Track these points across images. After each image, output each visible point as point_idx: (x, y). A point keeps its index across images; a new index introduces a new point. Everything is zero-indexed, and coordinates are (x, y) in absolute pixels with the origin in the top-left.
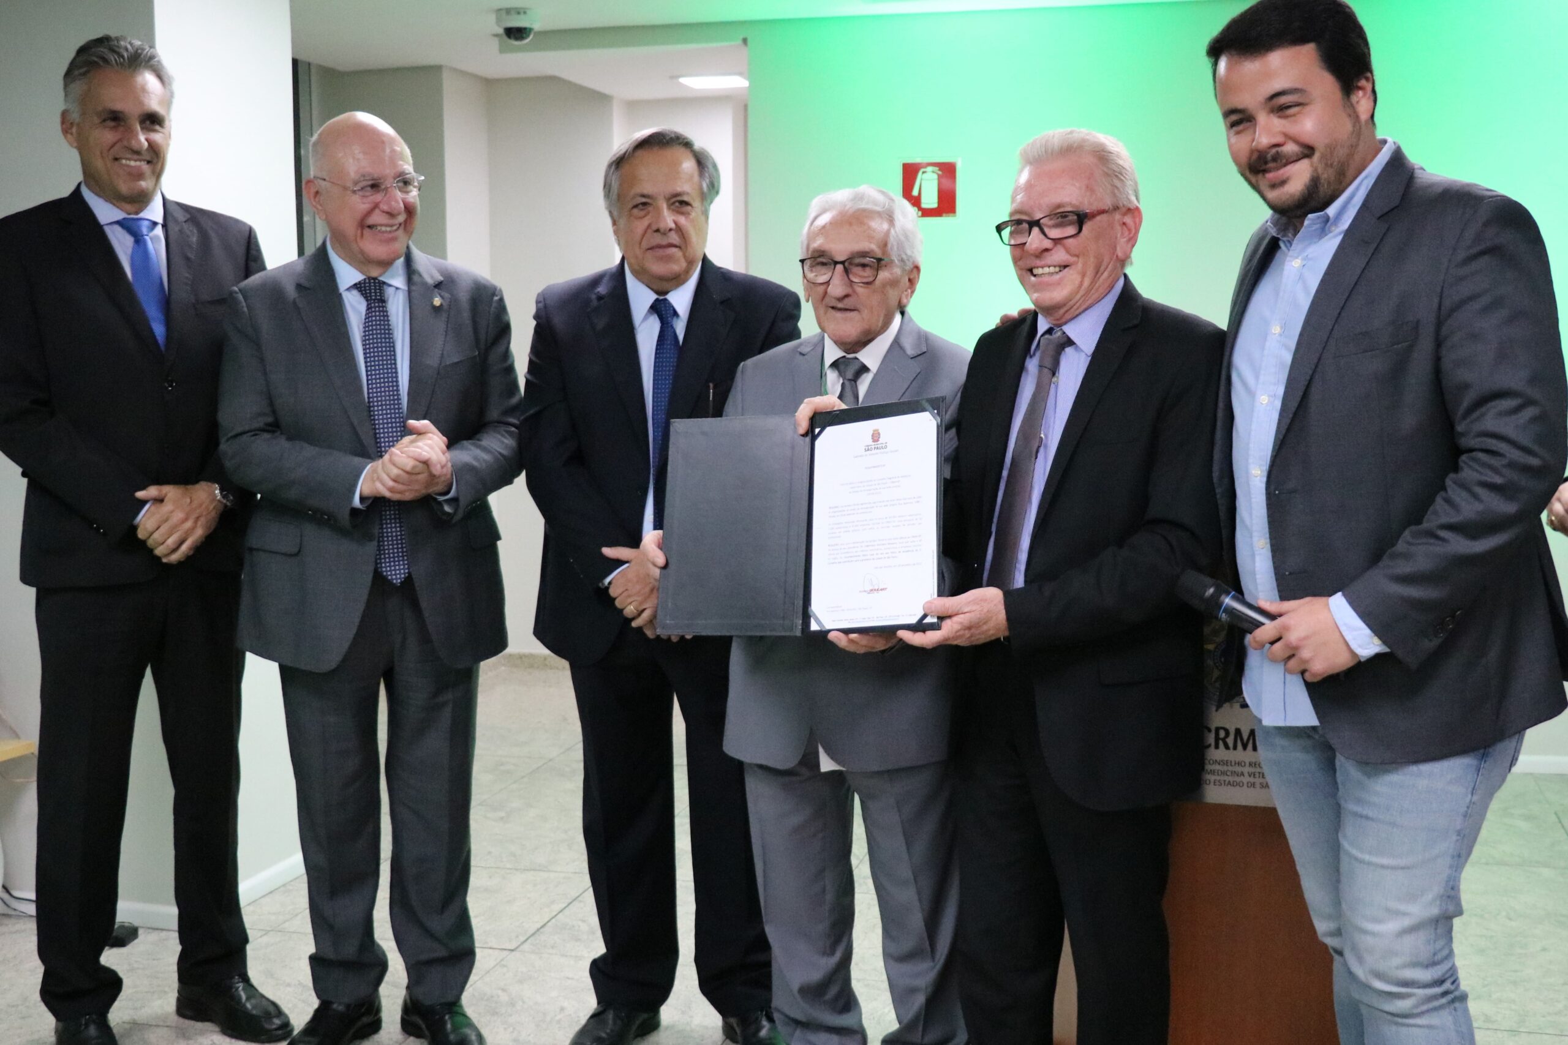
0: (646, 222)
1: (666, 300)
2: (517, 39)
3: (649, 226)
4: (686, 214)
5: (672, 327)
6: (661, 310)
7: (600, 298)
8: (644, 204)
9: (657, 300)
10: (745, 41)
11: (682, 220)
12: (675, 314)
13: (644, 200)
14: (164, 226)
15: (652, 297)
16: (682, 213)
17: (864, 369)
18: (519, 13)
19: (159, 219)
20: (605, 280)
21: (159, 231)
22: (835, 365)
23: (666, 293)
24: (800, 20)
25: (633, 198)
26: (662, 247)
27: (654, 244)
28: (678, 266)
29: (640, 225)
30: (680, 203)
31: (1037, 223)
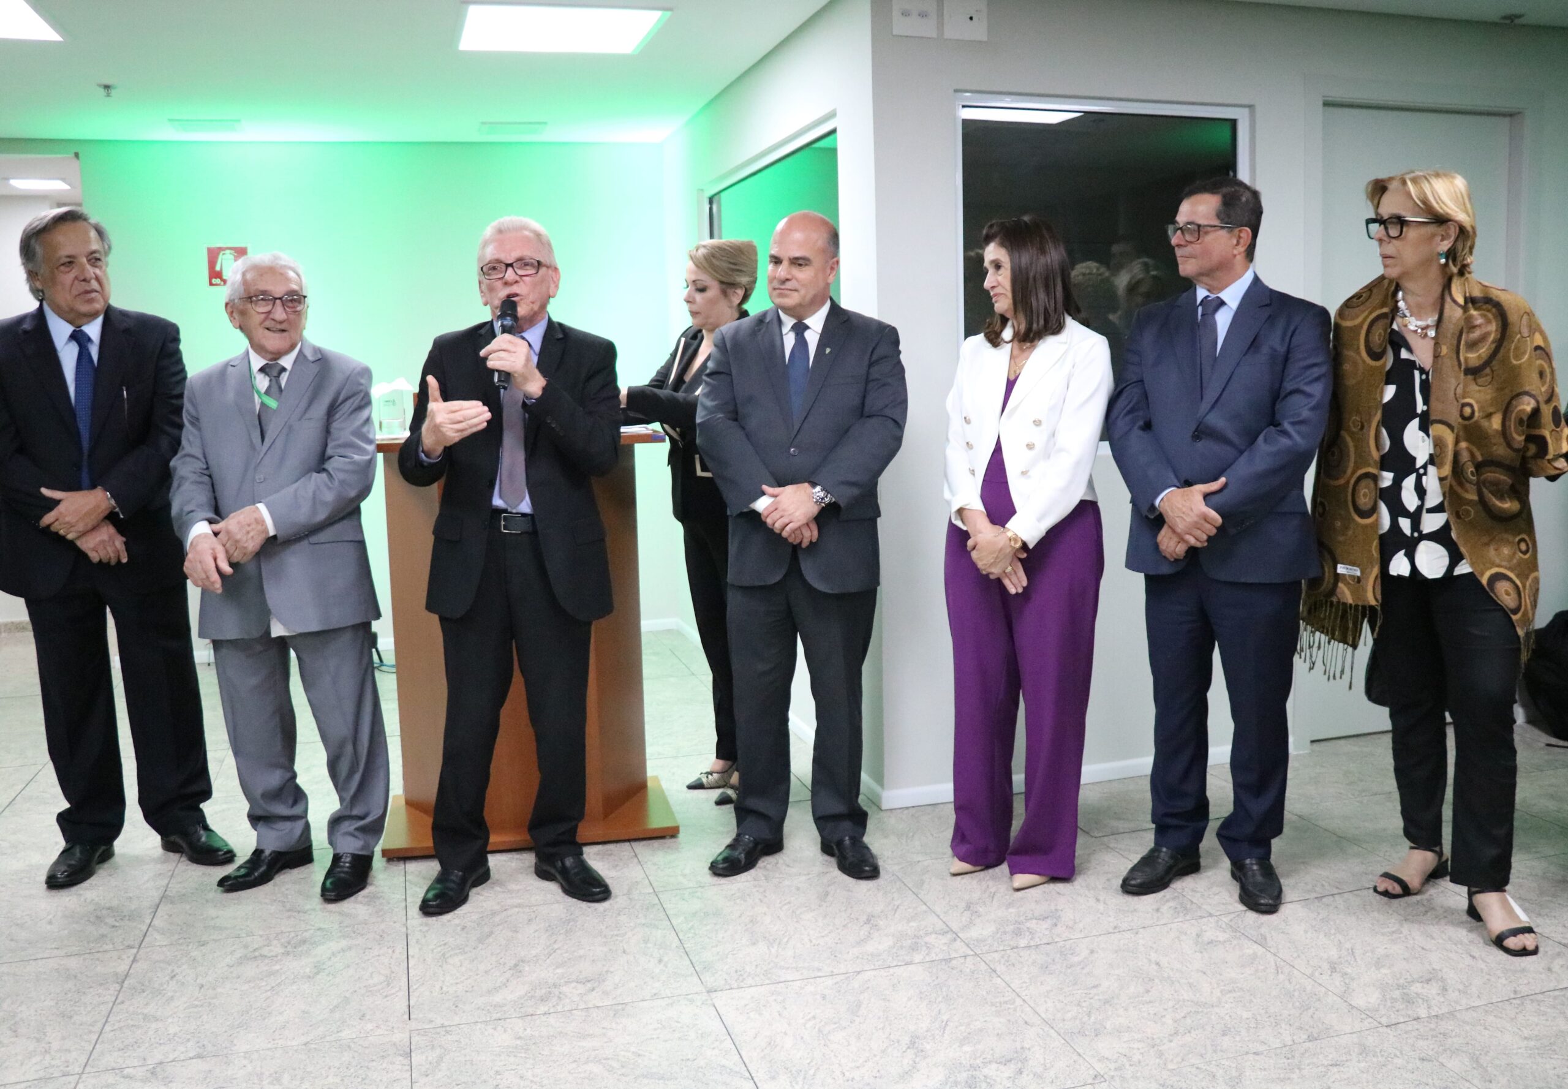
0: (72, 275)
1: (81, 331)
3: (76, 278)
4: (100, 267)
5: (88, 350)
6: (79, 337)
7: (26, 332)
8: (70, 262)
9: (74, 331)
10: (76, 154)
11: (98, 271)
12: (89, 340)
13: (69, 260)
15: (69, 329)
16: (96, 267)
17: (284, 369)
20: (28, 320)
22: (262, 370)
23: (80, 327)
24: (117, 141)
25: (60, 258)
26: (88, 292)
27: (82, 290)
28: (99, 306)
29: (67, 278)
30: (95, 259)
31: (511, 265)
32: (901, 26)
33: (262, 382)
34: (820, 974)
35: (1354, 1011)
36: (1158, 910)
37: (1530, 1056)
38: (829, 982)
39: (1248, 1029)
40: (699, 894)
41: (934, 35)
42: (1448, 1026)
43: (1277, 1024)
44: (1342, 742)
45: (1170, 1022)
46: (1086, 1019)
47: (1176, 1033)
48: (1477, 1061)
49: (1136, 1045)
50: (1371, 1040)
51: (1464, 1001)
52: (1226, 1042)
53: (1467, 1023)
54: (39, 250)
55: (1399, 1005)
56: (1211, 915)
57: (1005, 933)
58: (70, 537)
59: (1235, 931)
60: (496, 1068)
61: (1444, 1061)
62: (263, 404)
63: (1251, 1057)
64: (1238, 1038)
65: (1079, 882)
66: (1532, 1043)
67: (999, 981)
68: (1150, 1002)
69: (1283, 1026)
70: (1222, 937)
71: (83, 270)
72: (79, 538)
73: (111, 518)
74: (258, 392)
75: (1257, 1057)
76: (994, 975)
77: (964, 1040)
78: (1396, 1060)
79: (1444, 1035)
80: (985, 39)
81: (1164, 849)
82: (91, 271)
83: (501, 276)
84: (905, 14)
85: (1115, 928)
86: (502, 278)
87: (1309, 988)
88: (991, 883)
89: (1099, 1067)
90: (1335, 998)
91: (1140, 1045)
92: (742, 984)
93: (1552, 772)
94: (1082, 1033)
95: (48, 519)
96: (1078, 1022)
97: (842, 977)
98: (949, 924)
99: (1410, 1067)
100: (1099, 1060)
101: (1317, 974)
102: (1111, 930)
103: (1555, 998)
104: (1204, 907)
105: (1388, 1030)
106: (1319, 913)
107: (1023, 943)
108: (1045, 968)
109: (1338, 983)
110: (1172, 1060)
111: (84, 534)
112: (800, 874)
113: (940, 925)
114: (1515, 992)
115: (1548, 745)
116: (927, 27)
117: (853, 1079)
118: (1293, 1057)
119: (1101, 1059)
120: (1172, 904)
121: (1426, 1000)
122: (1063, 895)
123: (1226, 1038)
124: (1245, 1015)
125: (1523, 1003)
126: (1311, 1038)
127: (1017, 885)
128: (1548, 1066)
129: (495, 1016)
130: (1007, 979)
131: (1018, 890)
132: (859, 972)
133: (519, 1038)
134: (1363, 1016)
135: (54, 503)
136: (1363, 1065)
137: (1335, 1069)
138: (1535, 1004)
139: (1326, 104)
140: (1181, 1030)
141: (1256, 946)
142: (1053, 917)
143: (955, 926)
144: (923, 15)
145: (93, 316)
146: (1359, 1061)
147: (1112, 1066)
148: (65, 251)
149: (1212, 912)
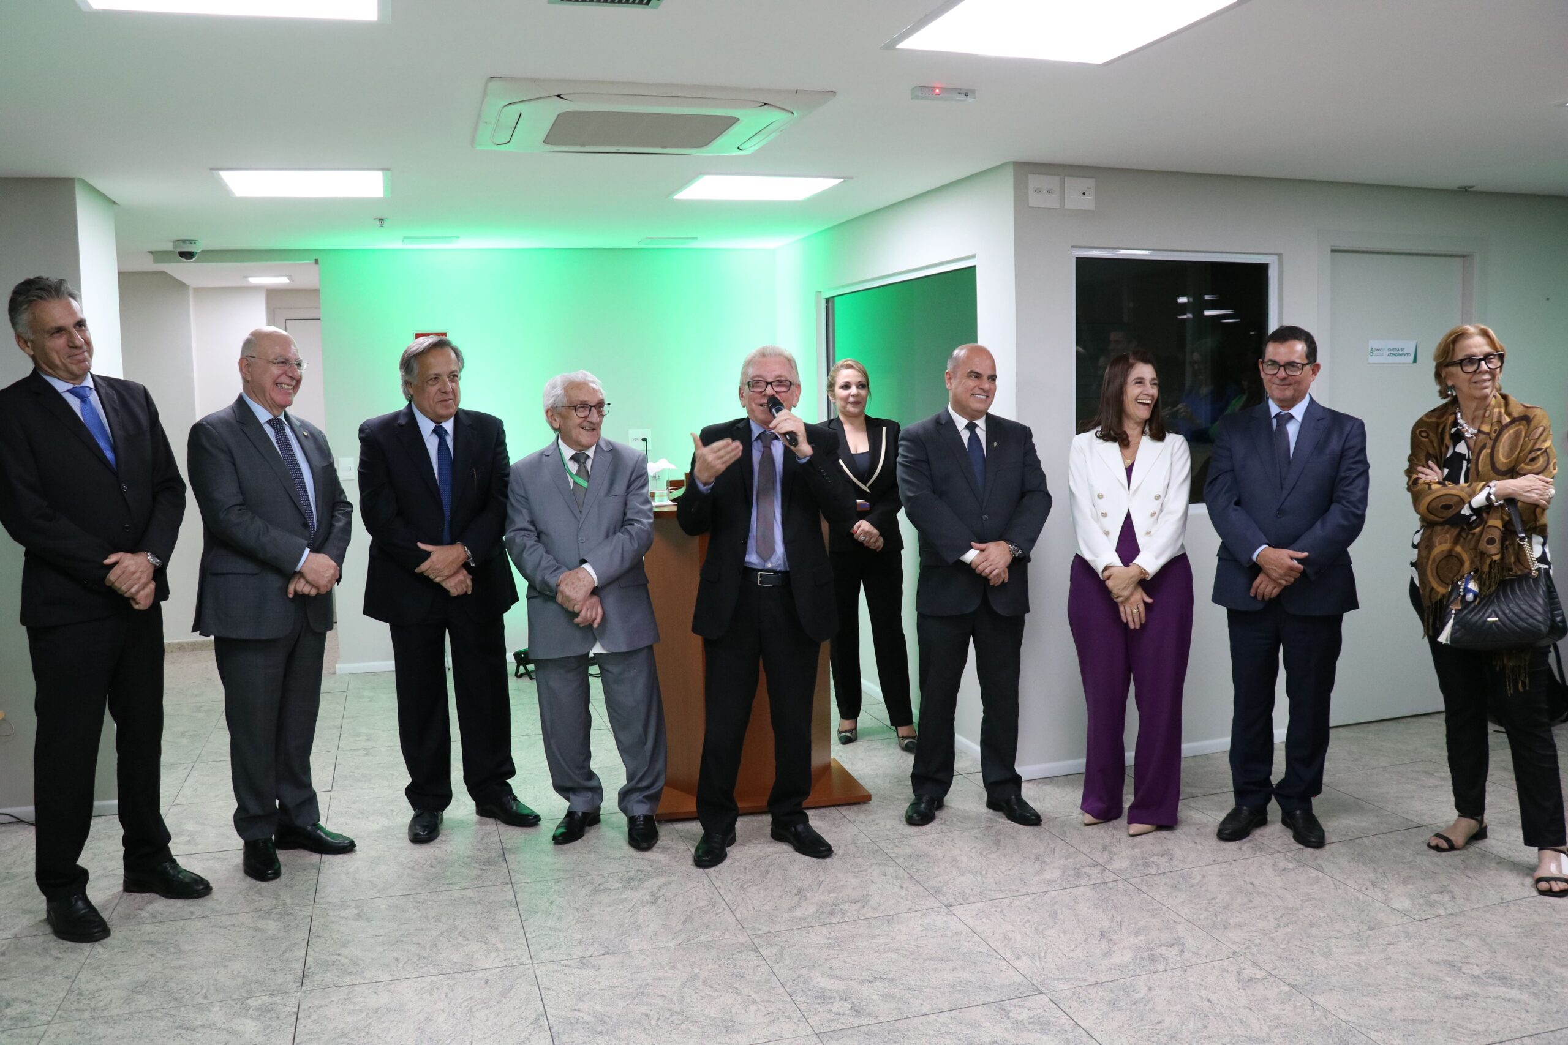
0: (436, 388)
1: (440, 427)
2: (187, 258)
3: (439, 390)
5: (445, 440)
6: (439, 432)
7: (400, 424)
8: (436, 378)
9: (436, 427)
10: (316, 262)
11: (454, 386)
12: (447, 432)
13: (436, 376)
14: (97, 390)
15: (433, 425)
16: (453, 382)
17: (588, 457)
18: (191, 243)
19: (92, 386)
20: (402, 415)
21: (95, 394)
22: (573, 458)
23: (439, 424)
25: (429, 375)
26: (446, 400)
27: (442, 399)
28: (453, 411)
29: (433, 389)
30: (454, 376)
31: (771, 383)
32: (1034, 200)
33: (573, 467)
34: (1019, 894)
35: (1395, 912)
36: (1240, 849)
37: (1519, 938)
38: (1028, 899)
39: (1326, 924)
40: (905, 842)
41: (1058, 206)
42: (1461, 920)
43: (1345, 920)
44: (1340, 729)
45: (1273, 920)
46: (1214, 919)
47: (1279, 926)
48: (1484, 940)
49: (1254, 934)
50: (1411, 929)
51: (1468, 905)
52: (1314, 931)
53: (1474, 918)
54: (416, 366)
55: (1425, 908)
56: (1278, 852)
57: (1138, 865)
58: (437, 580)
59: (1299, 862)
60: (824, 957)
61: (1463, 941)
62: (575, 483)
63: (1334, 940)
64: (1321, 929)
65: (1178, 832)
66: (1519, 930)
67: (1146, 896)
68: (1254, 908)
69: (1350, 921)
70: (1291, 866)
71: (445, 384)
72: (444, 580)
73: (466, 565)
74: (571, 474)
75: (1338, 940)
76: (1140, 892)
77: (1137, 933)
78: (1431, 941)
79: (1459, 925)
80: (1093, 209)
81: (1245, 808)
82: (450, 385)
83: (761, 390)
84: (1037, 191)
85: (1214, 861)
86: (762, 392)
87: (1361, 898)
88: (1114, 832)
89: (1234, 948)
90: (1381, 904)
91: (1257, 934)
92: (968, 901)
93: (1502, 751)
94: (1214, 927)
95: (424, 567)
96: (1209, 920)
97: (1036, 895)
98: (1096, 860)
99: (1441, 944)
100: (1233, 944)
101: (1364, 889)
102: (1212, 862)
103: (1529, 902)
104: (1273, 846)
105: (1421, 923)
106: (1355, 850)
107: (1153, 871)
108: (1174, 887)
109: (1380, 895)
110: (1281, 943)
111: (448, 577)
112: (973, 828)
113: (1089, 861)
114: (1502, 899)
115: (1495, 731)
116: (1052, 202)
117: (1072, 958)
118: (1362, 940)
119: (1234, 943)
120: (1249, 844)
121: (1442, 904)
122: (1170, 839)
123: (1313, 929)
124: (1322, 915)
125: (1508, 906)
126: (1370, 929)
127: (1132, 832)
128: (1532, 943)
129: (803, 925)
130: (1151, 894)
131: (1132, 836)
132: (1046, 892)
133: (829, 938)
134: (1402, 915)
135: (427, 555)
136: (1409, 944)
137: (1391, 947)
138: (1517, 906)
139: (1333, 251)
140: (1282, 924)
141: (1316, 872)
142: (1167, 854)
143: (1101, 861)
144: (1050, 192)
145: (447, 418)
146: (1406, 942)
147: (1243, 947)
148: (433, 371)
149: (1279, 850)
